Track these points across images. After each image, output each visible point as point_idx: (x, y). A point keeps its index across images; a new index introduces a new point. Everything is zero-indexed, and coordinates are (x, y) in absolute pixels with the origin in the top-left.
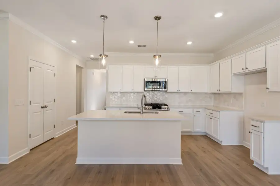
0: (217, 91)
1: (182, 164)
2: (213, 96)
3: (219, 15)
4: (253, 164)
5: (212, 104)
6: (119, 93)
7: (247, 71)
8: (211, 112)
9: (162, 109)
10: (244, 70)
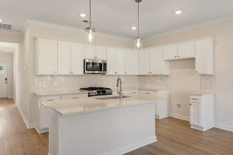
0: (148, 74)
1: (157, 141)
2: (138, 77)
3: (178, 12)
4: (191, 128)
5: (137, 85)
6: (48, 76)
7: (178, 58)
8: (148, 92)
9: (106, 93)
10: (176, 58)
